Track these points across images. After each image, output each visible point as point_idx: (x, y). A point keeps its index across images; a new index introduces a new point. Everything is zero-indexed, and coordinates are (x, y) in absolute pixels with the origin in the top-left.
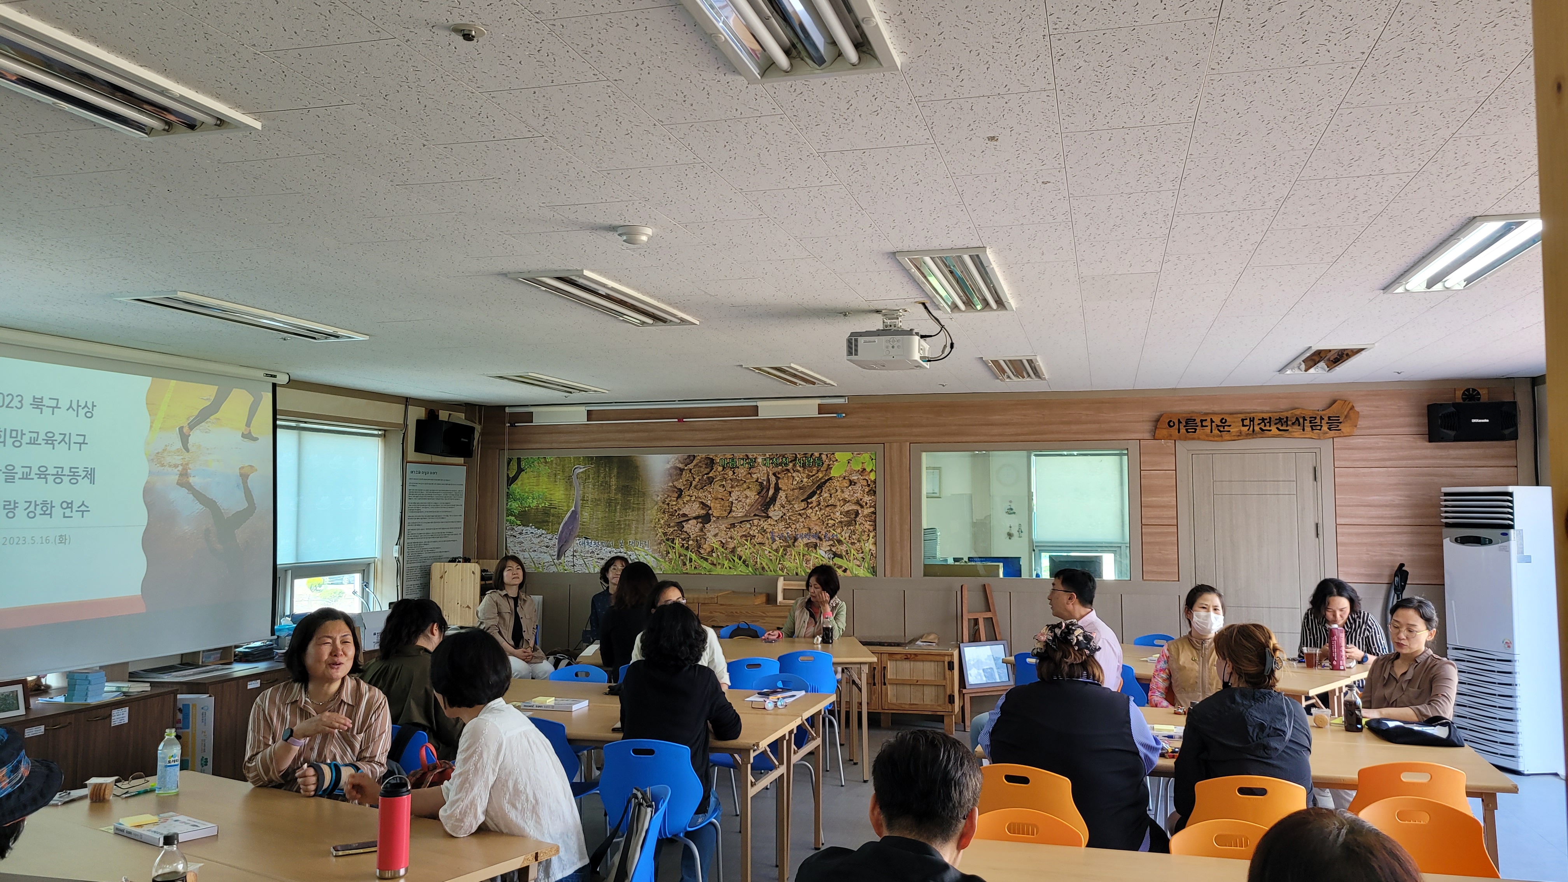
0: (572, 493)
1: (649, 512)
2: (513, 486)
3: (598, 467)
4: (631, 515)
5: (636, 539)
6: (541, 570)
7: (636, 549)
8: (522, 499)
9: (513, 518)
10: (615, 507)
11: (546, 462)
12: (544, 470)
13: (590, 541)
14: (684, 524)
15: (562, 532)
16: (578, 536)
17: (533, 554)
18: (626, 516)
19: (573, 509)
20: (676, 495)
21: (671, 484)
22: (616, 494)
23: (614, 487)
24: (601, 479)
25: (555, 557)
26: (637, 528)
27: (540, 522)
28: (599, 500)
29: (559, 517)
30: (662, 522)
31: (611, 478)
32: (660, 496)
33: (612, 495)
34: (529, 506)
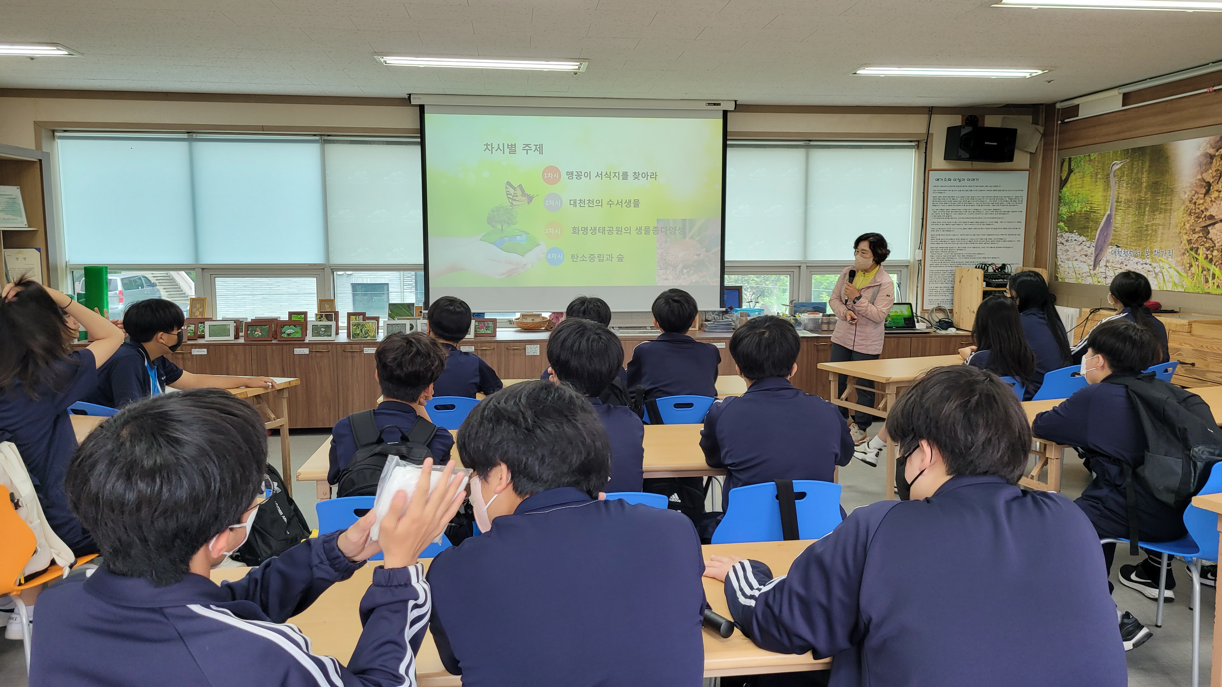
0: (1109, 193)
1: (1176, 213)
2: (1065, 189)
3: (1132, 161)
4: (1159, 219)
5: (1161, 248)
6: (1080, 281)
7: (1160, 260)
8: (1070, 203)
9: (1062, 224)
10: (1145, 209)
11: (1090, 160)
12: (1089, 169)
13: (1120, 250)
14: (1210, 228)
15: (1098, 239)
16: (1111, 244)
17: (1075, 263)
18: (1153, 219)
19: (1108, 212)
20: (1204, 191)
21: (1199, 177)
22: (1146, 193)
23: (1145, 184)
24: (1134, 176)
25: (1092, 267)
26: (1162, 234)
27: (1082, 228)
28: (1131, 201)
29: (1097, 223)
30: (1187, 226)
31: (1143, 174)
32: (1188, 193)
33: (1142, 195)
34: (1075, 211)
